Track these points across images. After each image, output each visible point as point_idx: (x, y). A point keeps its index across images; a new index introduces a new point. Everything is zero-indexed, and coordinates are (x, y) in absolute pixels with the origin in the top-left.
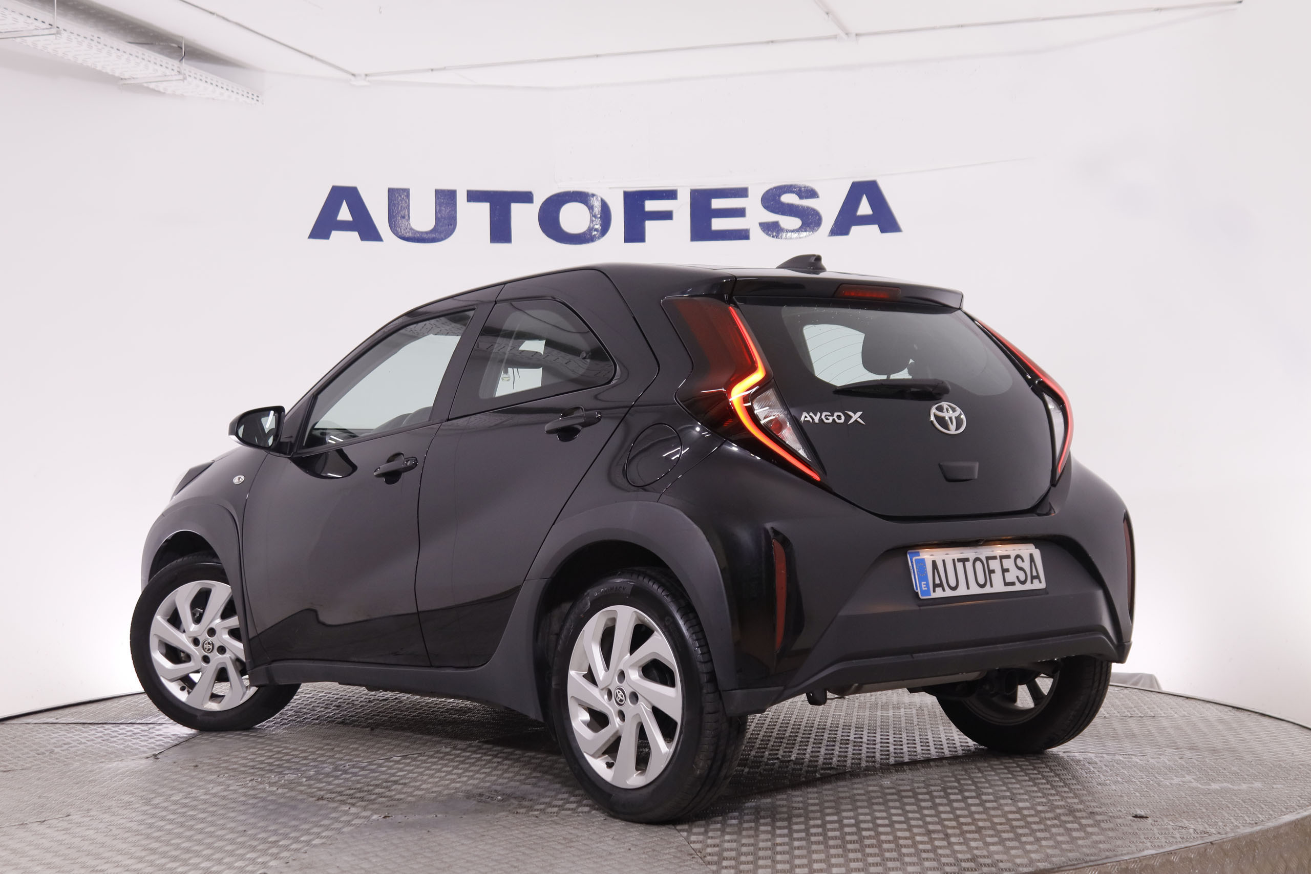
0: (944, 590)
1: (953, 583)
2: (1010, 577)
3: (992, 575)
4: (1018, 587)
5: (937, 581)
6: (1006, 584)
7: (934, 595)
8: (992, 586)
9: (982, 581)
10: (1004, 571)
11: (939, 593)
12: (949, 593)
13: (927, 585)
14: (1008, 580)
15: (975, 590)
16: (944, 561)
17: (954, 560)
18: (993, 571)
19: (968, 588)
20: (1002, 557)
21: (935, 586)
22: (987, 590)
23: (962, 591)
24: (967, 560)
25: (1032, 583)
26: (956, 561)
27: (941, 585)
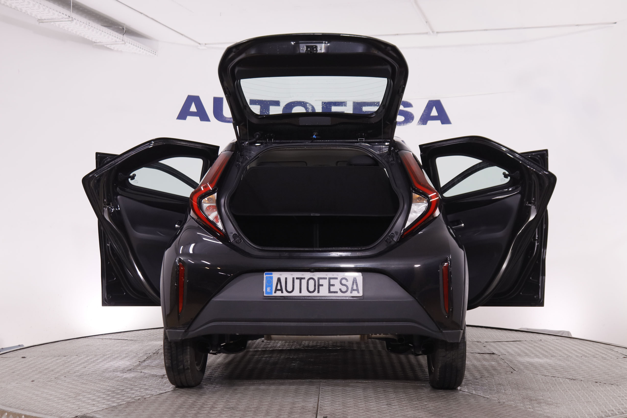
0: (282, 292)
1: (290, 289)
2: (332, 289)
3: (320, 287)
4: (340, 294)
5: (279, 287)
6: (330, 292)
7: (274, 294)
8: (318, 292)
9: (311, 289)
10: (330, 285)
11: (279, 294)
12: (285, 294)
13: (271, 289)
14: (331, 291)
15: (305, 293)
16: (286, 279)
17: (293, 278)
18: (322, 285)
19: (300, 292)
20: (330, 279)
21: (276, 290)
22: (315, 294)
23: (296, 293)
24: (304, 278)
25: (351, 293)
26: (295, 279)
27: (281, 290)
